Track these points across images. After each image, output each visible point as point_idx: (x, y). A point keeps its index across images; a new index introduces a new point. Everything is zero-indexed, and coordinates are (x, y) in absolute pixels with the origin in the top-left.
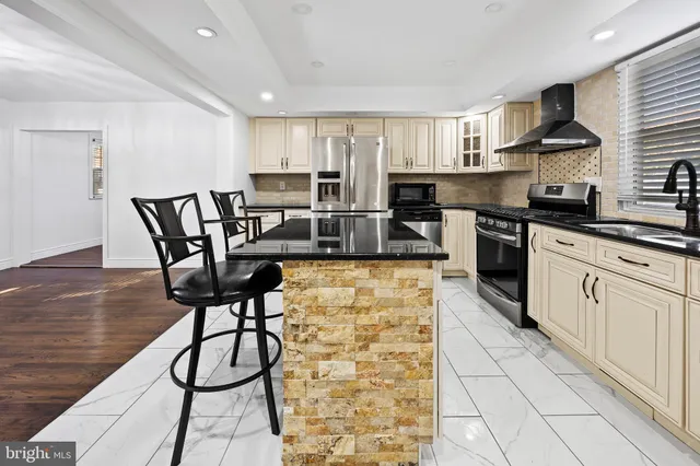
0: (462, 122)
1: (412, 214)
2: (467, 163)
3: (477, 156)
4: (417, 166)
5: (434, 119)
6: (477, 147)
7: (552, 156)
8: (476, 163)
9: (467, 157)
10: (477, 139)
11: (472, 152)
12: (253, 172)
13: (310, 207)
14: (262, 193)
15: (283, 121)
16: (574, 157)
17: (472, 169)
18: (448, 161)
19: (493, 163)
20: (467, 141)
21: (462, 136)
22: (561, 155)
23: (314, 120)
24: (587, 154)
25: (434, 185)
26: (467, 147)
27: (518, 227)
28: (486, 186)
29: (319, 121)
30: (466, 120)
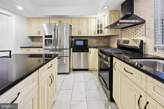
0: (97, 19)
1: (79, 50)
2: (98, 33)
3: (101, 30)
4: (82, 34)
5: (88, 18)
6: (101, 27)
7: (125, 29)
8: (101, 33)
9: (98, 31)
10: (101, 25)
11: (100, 29)
12: (29, 36)
13: (42, 47)
14: (34, 43)
15: (38, 19)
16: (134, 29)
17: (100, 35)
18: (93, 32)
19: (106, 32)
20: (98, 25)
21: (97, 24)
22: (129, 29)
23: (48, 19)
24: (139, 27)
25: (87, 40)
26: (98, 28)
27: (109, 59)
28: (106, 40)
29: (50, 19)
30: (98, 19)
